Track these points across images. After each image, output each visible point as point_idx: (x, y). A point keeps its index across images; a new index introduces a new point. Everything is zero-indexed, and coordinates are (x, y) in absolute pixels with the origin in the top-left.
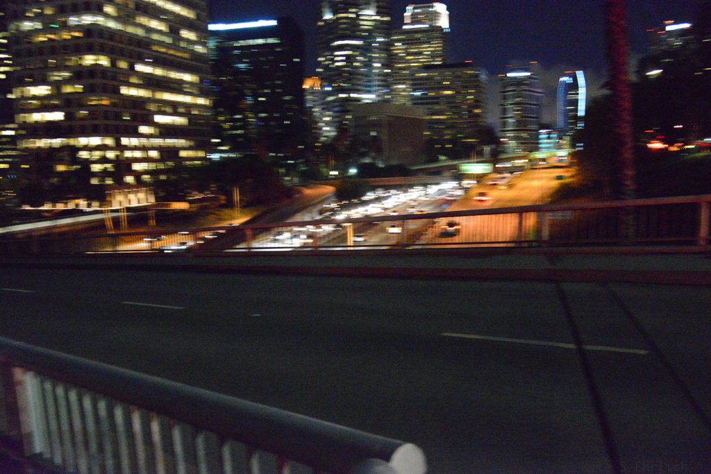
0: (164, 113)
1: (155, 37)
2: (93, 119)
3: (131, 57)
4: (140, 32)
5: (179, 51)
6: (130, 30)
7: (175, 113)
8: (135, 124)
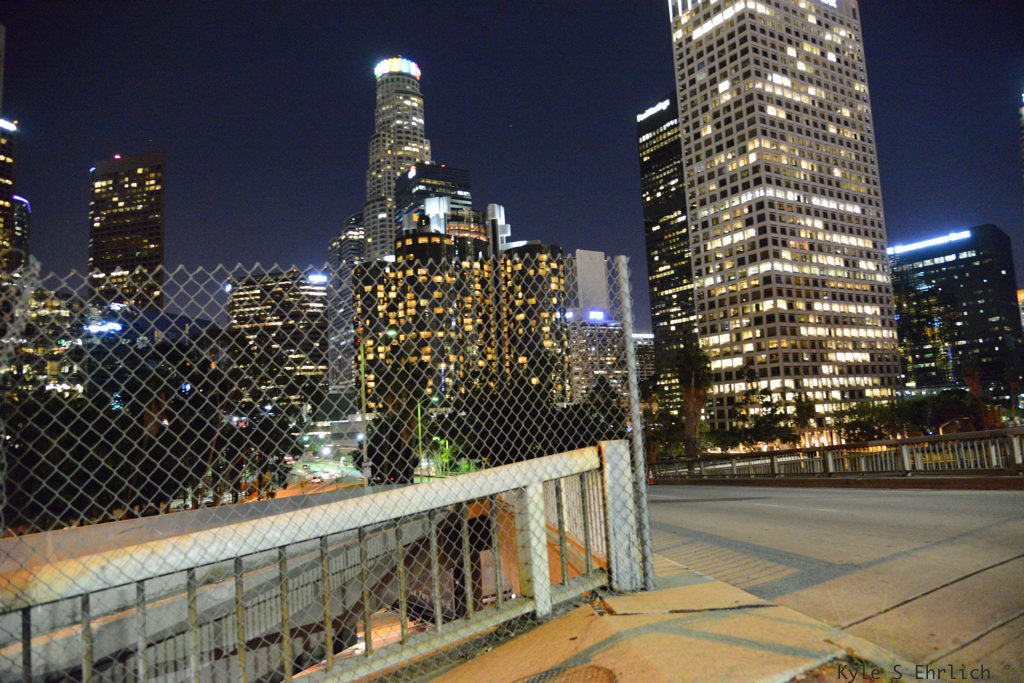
0: (845, 350)
1: (832, 273)
2: (771, 362)
3: (808, 296)
4: (816, 271)
5: (857, 284)
6: (806, 270)
7: (856, 348)
8: (815, 364)
